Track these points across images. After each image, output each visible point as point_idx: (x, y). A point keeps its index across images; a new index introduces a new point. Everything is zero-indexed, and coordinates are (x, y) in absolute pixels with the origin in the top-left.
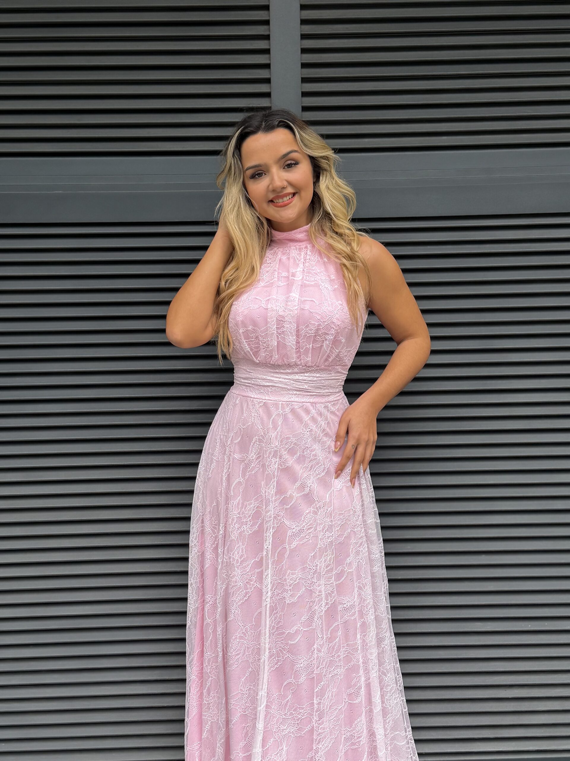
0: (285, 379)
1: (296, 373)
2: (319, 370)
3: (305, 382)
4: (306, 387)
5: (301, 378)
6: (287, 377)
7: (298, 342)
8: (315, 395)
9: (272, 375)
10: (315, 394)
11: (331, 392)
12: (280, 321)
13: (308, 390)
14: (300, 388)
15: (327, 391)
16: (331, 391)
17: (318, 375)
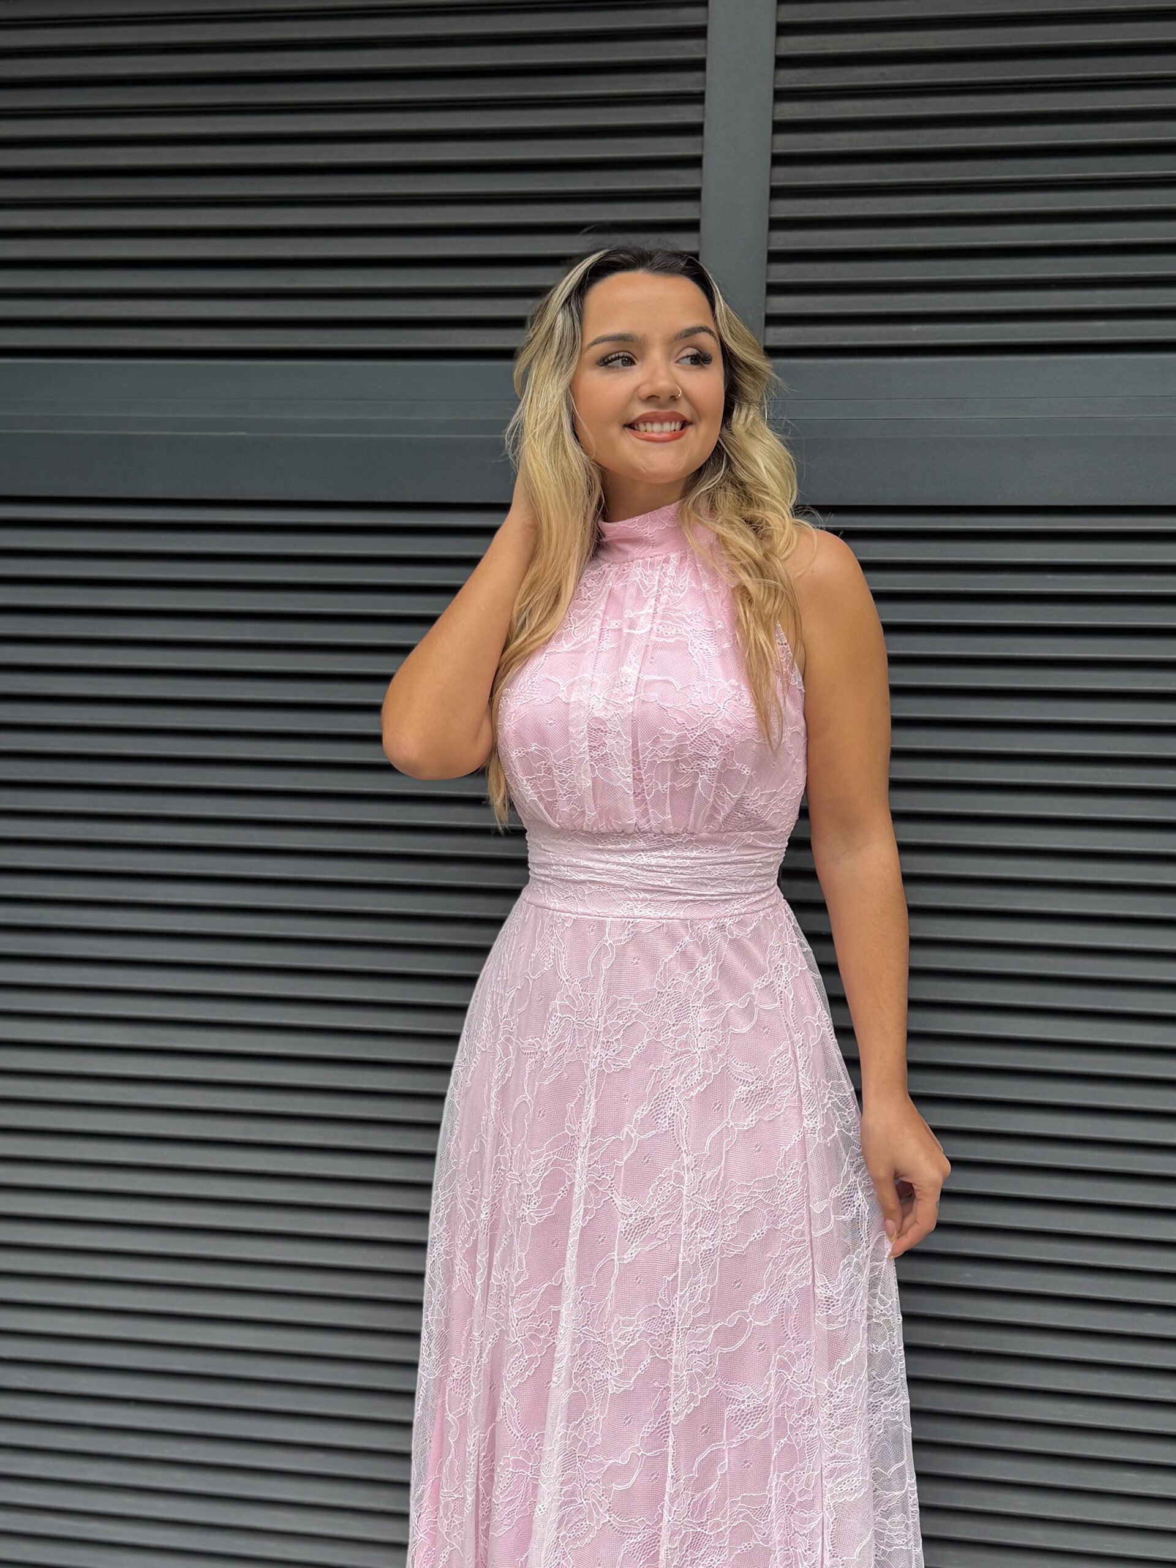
0: (618, 864)
1: (642, 851)
2: (693, 840)
3: (663, 870)
4: (667, 881)
5: (654, 861)
6: (622, 860)
7: (637, 779)
8: (691, 901)
9: (591, 855)
10: (691, 897)
11: (732, 894)
12: (597, 730)
13: (672, 890)
14: (653, 886)
15: (722, 890)
16: (733, 890)
17: (694, 854)
